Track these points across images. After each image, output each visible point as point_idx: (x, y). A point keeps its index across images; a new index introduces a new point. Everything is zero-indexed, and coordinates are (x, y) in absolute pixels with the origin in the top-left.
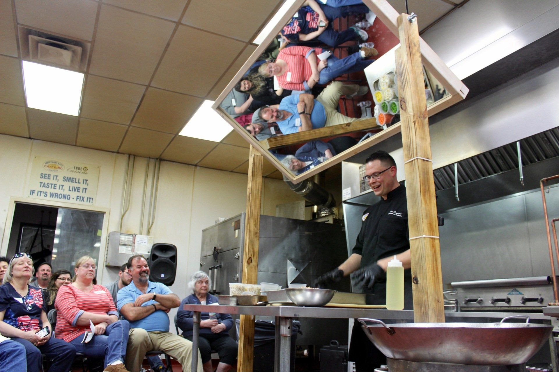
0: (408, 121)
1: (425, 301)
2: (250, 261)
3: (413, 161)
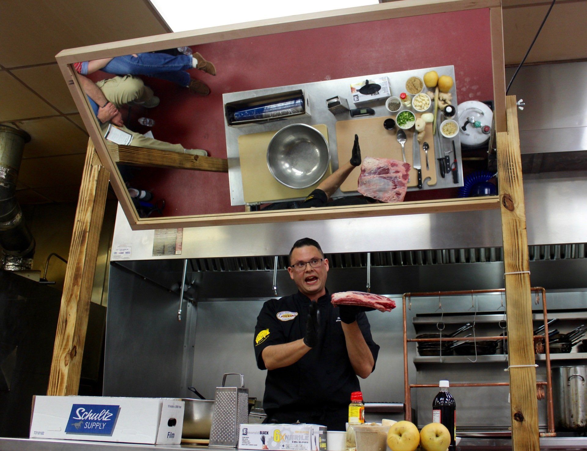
0: (515, 224)
1: (533, 442)
2: (74, 353)
3: (518, 274)
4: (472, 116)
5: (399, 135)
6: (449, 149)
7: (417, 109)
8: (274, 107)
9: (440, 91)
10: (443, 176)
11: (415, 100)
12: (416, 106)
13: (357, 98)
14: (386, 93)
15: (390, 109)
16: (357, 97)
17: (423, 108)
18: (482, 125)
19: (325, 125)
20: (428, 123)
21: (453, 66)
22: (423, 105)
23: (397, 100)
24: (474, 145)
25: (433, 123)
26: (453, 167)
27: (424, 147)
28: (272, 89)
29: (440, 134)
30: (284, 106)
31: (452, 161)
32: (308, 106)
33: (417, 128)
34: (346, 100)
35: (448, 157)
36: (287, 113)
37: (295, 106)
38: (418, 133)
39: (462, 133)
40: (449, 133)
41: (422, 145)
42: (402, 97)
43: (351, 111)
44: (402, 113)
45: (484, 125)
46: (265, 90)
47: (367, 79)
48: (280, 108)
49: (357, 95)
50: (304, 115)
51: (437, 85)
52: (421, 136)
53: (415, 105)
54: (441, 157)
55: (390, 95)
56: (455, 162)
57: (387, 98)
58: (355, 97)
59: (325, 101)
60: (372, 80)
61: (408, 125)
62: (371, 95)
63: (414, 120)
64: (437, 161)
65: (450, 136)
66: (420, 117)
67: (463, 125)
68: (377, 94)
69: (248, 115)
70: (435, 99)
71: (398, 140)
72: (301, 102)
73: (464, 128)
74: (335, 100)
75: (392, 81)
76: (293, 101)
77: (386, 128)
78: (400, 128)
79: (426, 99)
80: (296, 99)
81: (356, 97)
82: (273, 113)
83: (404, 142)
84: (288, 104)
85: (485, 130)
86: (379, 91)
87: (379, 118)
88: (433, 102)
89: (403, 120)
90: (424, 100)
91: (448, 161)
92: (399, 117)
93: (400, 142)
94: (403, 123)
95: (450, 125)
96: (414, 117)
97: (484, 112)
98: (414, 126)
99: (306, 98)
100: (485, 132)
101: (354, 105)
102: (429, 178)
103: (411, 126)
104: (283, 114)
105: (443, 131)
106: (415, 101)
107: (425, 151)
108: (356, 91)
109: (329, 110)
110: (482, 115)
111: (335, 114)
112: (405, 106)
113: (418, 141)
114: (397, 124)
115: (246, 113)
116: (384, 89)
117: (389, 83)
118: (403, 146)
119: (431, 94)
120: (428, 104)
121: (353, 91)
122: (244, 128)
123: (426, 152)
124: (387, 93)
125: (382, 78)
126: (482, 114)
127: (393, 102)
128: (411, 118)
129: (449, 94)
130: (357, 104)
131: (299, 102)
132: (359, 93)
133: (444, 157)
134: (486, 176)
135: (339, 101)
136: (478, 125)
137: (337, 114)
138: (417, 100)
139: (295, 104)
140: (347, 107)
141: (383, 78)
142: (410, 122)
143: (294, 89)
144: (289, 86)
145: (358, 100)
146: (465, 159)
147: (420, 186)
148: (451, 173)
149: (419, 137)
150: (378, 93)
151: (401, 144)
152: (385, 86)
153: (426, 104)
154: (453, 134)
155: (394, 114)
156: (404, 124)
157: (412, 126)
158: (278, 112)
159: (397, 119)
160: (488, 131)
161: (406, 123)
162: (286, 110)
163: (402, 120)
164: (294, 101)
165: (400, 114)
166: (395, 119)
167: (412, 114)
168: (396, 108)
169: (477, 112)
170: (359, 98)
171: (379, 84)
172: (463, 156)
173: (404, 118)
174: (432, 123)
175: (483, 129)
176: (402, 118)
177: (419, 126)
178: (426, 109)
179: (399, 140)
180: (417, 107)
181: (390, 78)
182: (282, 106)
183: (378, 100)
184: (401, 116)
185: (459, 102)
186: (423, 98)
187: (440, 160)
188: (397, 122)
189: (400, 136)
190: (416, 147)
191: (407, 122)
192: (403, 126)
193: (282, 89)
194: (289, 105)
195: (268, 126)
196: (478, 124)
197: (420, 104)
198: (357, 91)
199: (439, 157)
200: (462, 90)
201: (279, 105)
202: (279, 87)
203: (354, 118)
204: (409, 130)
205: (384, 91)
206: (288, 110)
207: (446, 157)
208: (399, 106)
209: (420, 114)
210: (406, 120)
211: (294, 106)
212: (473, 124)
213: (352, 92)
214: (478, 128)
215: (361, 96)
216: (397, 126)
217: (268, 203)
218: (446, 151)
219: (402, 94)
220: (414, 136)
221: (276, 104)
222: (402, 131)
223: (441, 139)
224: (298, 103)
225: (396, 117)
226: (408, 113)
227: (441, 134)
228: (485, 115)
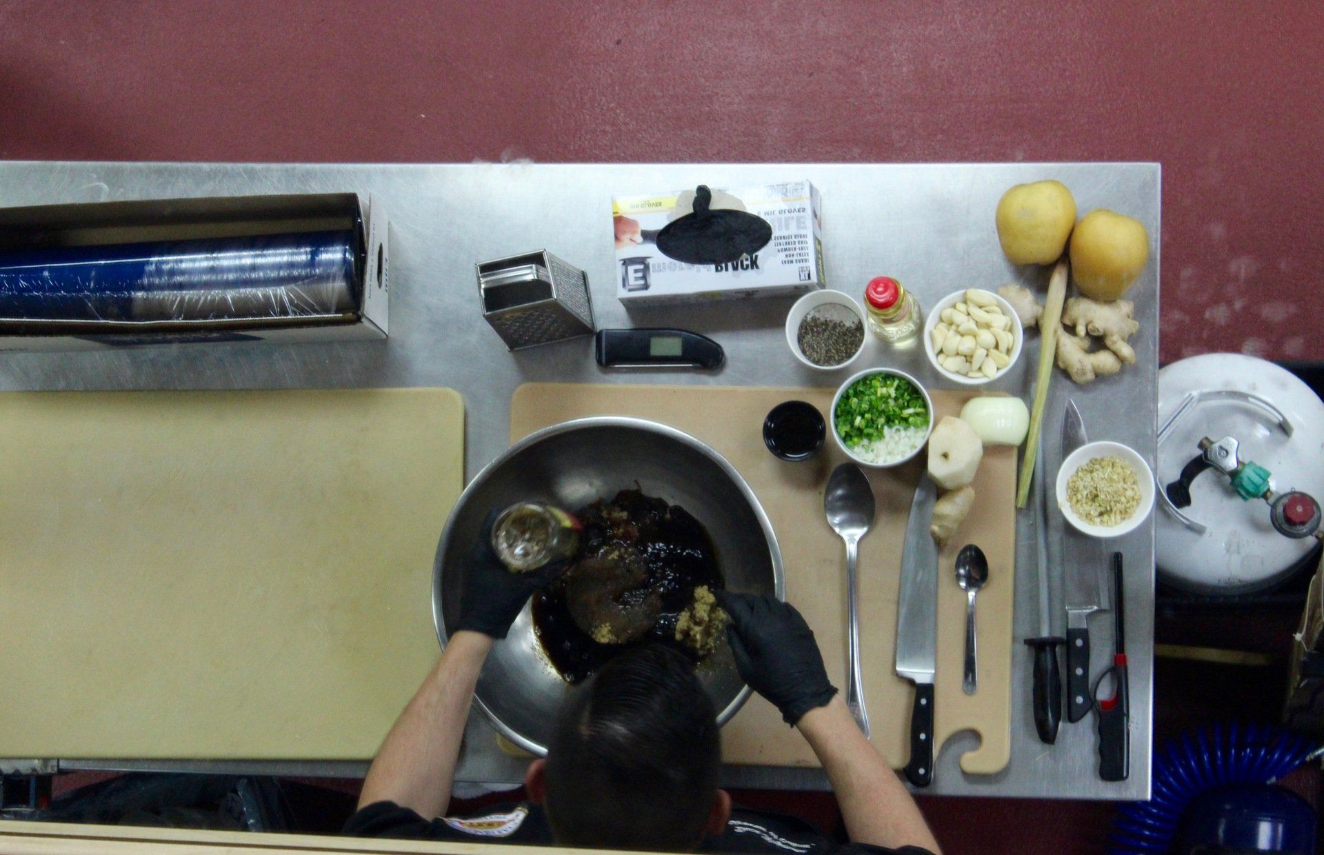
4: (1227, 434)
5: (839, 492)
6: (1090, 595)
7: (948, 367)
8: (197, 265)
9: (1074, 290)
10: (1047, 735)
11: (941, 320)
12: (941, 352)
13: (640, 275)
14: (795, 267)
15: (804, 352)
16: (641, 267)
17: (980, 369)
18: (1273, 485)
19: (457, 396)
20: (993, 450)
21: (1157, 166)
22: (981, 352)
23: (846, 308)
24: (1222, 584)
25: (1022, 449)
26: (1104, 693)
27: (962, 571)
28: (200, 170)
29: (1050, 508)
30: (254, 268)
31: (1100, 658)
32: (380, 285)
33: (936, 467)
34: (584, 277)
35: (1084, 634)
36: (264, 307)
37: (310, 276)
38: (940, 491)
39: (1167, 515)
40: (1101, 514)
41: (954, 559)
42: (874, 296)
43: (599, 336)
44: (865, 380)
45: (1288, 490)
46: (159, 172)
47: (702, 183)
48: (231, 276)
49: (642, 260)
50: (358, 325)
51: (1066, 256)
52: (948, 509)
53: (938, 349)
54: (1045, 633)
55: (814, 279)
56: (1119, 670)
57: (793, 294)
58: (631, 269)
59: (472, 273)
60: (730, 192)
61: (892, 444)
62: (713, 267)
63: (926, 422)
64: (1023, 649)
65: (1101, 528)
66: (958, 414)
67: (1174, 475)
68: (745, 268)
69: (54, 289)
70: (1040, 323)
71: (829, 518)
72: (345, 260)
73: (1179, 493)
74: (527, 274)
75: (831, 208)
76: (302, 250)
77: (771, 448)
78: (848, 458)
79: (999, 321)
80: (319, 240)
81: (636, 271)
82: (188, 295)
83: (859, 532)
84: (278, 259)
85: (1290, 514)
86: (761, 254)
87: (741, 389)
88: (1034, 343)
89: (868, 416)
90: (988, 326)
91: (1083, 656)
92: (846, 398)
93: (837, 530)
94: (866, 431)
95: (1109, 469)
96: (925, 406)
97: (1293, 419)
98: (921, 457)
99: (376, 237)
100: (1285, 526)
101: (621, 310)
102: (974, 736)
103: (903, 453)
104: (244, 308)
105: (1070, 499)
106: (942, 326)
107: (966, 590)
108: (639, 238)
109: (488, 319)
110: (1279, 435)
111: (513, 342)
112: (884, 345)
113: (933, 534)
114: (834, 433)
115: (44, 280)
116: (788, 245)
117: (815, 215)
118: (852, 549)
119: (1024, 302)
120: (1008, 351)
121: (625, 238)
122: (21, 356)
123: (971, 594)
124: (801, 270)
125: (784, 189)
126: (1284, 428)
127: (822, 316)
128: (911, 411)
129: (1125, 307)
130: (633, 306)
131: (334, 255)
132: (651, 251)
133: (1059, 633)
134: (1270, 752)
135: (544, 279)
136: (1257, 487)
137: (526, 343)
138: (951, 324)
139: (312, 264)
140: (582, 314)
141: (784, 185)
142: (903, 433)
143: (316, 188)
144: (289, 166)
145: (646, 287)
146: (1170, 651)
147: (922, 771)
148: (1088, 720)
149: (939, 517)
150: (754, 264)
151: (846, 538)
152: (793, 230)
153: (997, 347)
154: (1123, 519)
155: (823, 382)
156: (869, 436)
157: (909, 454)
158: (215, 294)
159: (838, 406)
160: (1303, 523)
161: (881, 436)
162: (259, 292)
163: (863, 416)
164: (308, 249)
165: (855, 384)
166: (827, 406)
167: (915, 393)
168: (838, 351)
169: (1253, 416)
170: (653, 278)
171: (762, 216)
172: (1162, 634)
173: (872, 408)
174: (1015, 453)
175: (1280, 509)
176: (865, 406)
177: (945, 456)
178: (992, 372)
179: (837, 520)
180: (948, 356)
181: (822, 190)
182: (242, 269)
183: (748, 296)
184: (857, 394)
185: (1171, 352)
186: (981, 315)
187: (1038, 646)
188: (836, 427)
189: (841, 498)
190: (922, 564)
191: (886, 428)
192: (867, 449)
193: (252, 174)
194: (279, 267)
195: (153, 362)
196: (1257, 480)
197: (967, 344)
198: (647, 236)
199: (1039, 628)
200: (1207, 315)
201: (229, 259)
202: (240, 166)
203: (613, 377)
204: (895, 472)
205: (782, 256)
206: (270, 291)
207: (1072, 634)
208: (857, 342)
209: (964, 395)
210: (882, 420)
211: (307, 277)
212: (1228, 479)
213: (617, 238)
214: (1255, 500)
215: (661, 268)
216: (835, 444)
217: (101, 772)
218: (1073, 604)
219: (876, 283)
220: (914, 510)
221: (213, 252)
222: (854, 473)
223: (1055, 537)
224: (331, 263)
225: (833, 394)
226: (896, 383)
227: (1060, 512)
228: (1296, 434)
